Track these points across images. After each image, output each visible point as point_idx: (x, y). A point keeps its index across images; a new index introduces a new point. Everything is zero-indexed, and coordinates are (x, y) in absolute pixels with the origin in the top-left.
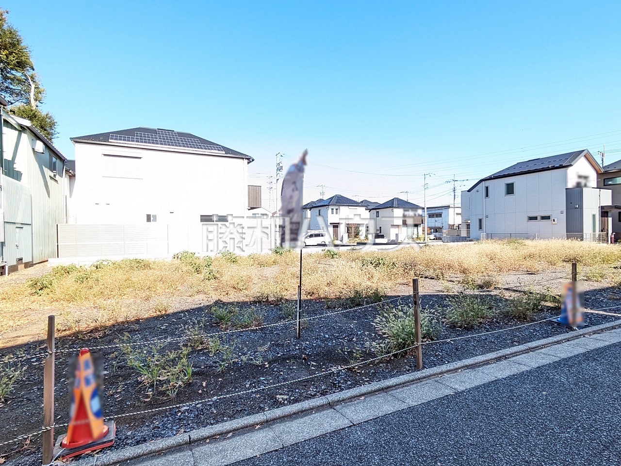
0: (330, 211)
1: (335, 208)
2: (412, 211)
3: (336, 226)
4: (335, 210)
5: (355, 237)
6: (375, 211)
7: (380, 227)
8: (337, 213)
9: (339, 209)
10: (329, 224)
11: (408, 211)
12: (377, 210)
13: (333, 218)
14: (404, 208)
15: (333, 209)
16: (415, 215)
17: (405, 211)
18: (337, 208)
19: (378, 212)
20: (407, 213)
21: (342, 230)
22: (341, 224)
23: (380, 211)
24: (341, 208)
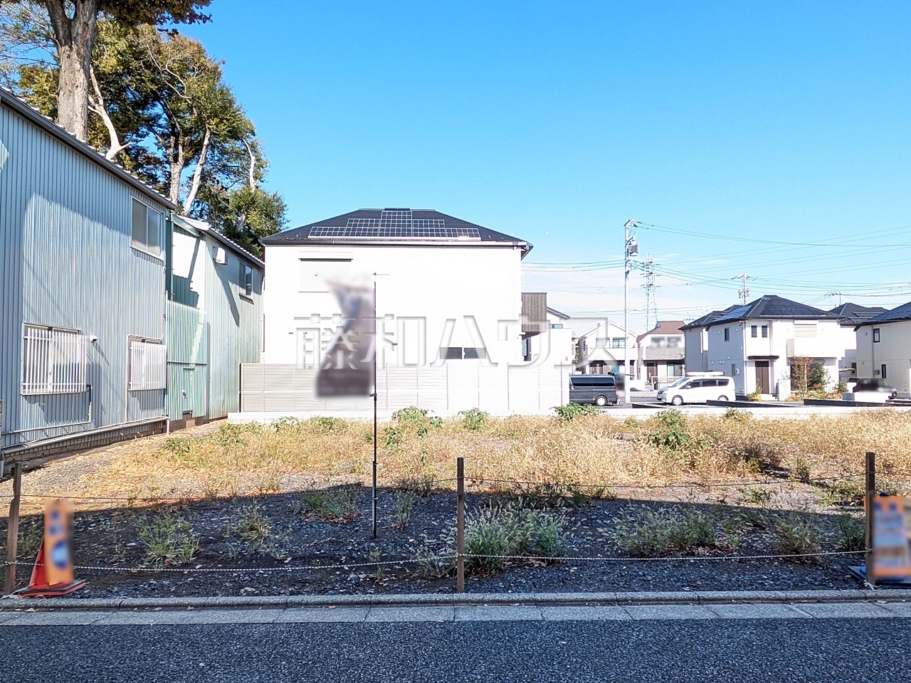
0: (748, 331)
3: (763, 363)
4: (759, 330)
5: (811, 386)
6: (869, 329)
7: (884, 366)
8: (764, 335)
9: (771, 327)
10: (746, 359)
12: (876, 327)
13: (754, 345)
15: (754, 327)
19: (876, 331)
21: (780, 372)
22: (777, 357)
23: (882, 327)
24: (774, 324)
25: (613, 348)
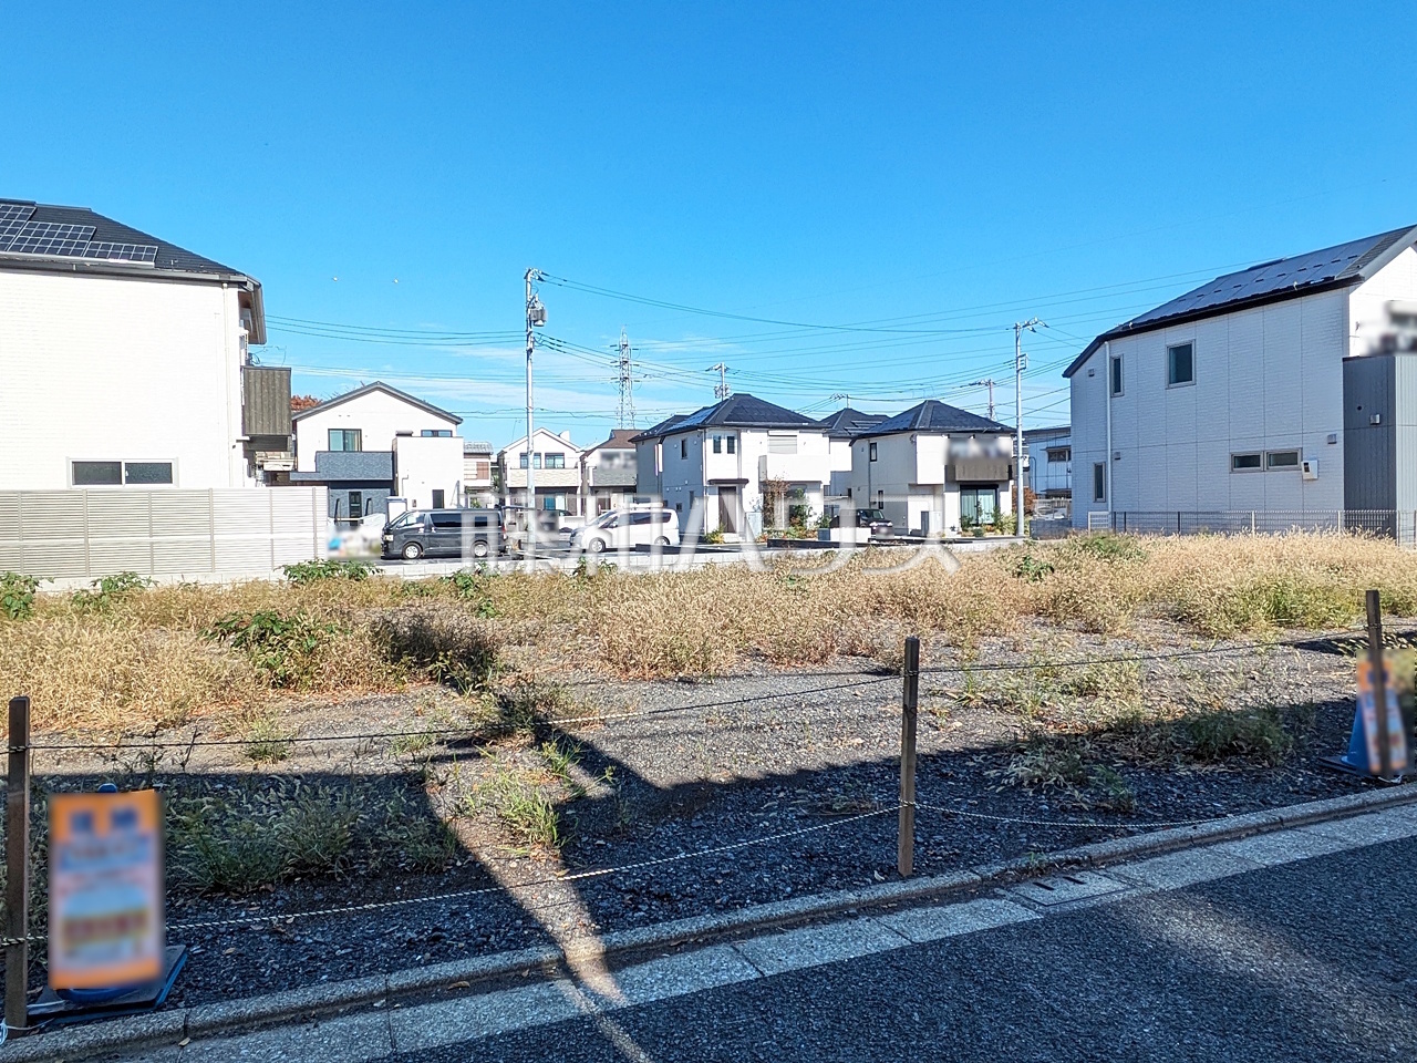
0: (709, 444)
1: (724, 434)
2: (978, 440)
3: (730, 487)
4: (724, 443)
6: (864, 444)
7: (881, 493)
8: (731, 450)
9: (739, 440)
10: (706, 483)
11: (965, 440)
12: (873, 440)
13: (718, 465)
14: (948, 433)
15: (717, 439)
16: (986, 453)
17: (952, 440)
18: (732, 433)
19: (873, 446)
20: (959, 448)
21: (750, 501)
22: (746, 481)
23: (879, 441)
24: (743, 434)
25: (546, 468)
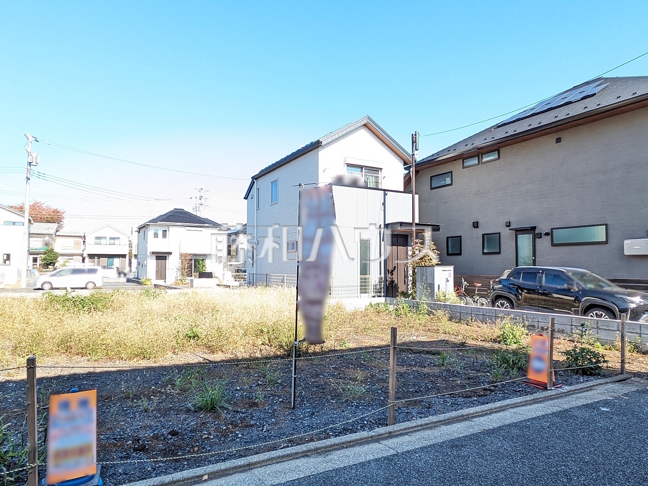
0: (151, 233)
1: (160, 229)
3: (161, 257)
4: (160, 233)
8: (164, 236)
9: (169, 232)
10: (148, 254)
13: (156, 244)
15: (156, 231)
18: (164, 228)
21: (173, 264)
22: (171, 253)
24: (170, 228)
25: (109, 244)
